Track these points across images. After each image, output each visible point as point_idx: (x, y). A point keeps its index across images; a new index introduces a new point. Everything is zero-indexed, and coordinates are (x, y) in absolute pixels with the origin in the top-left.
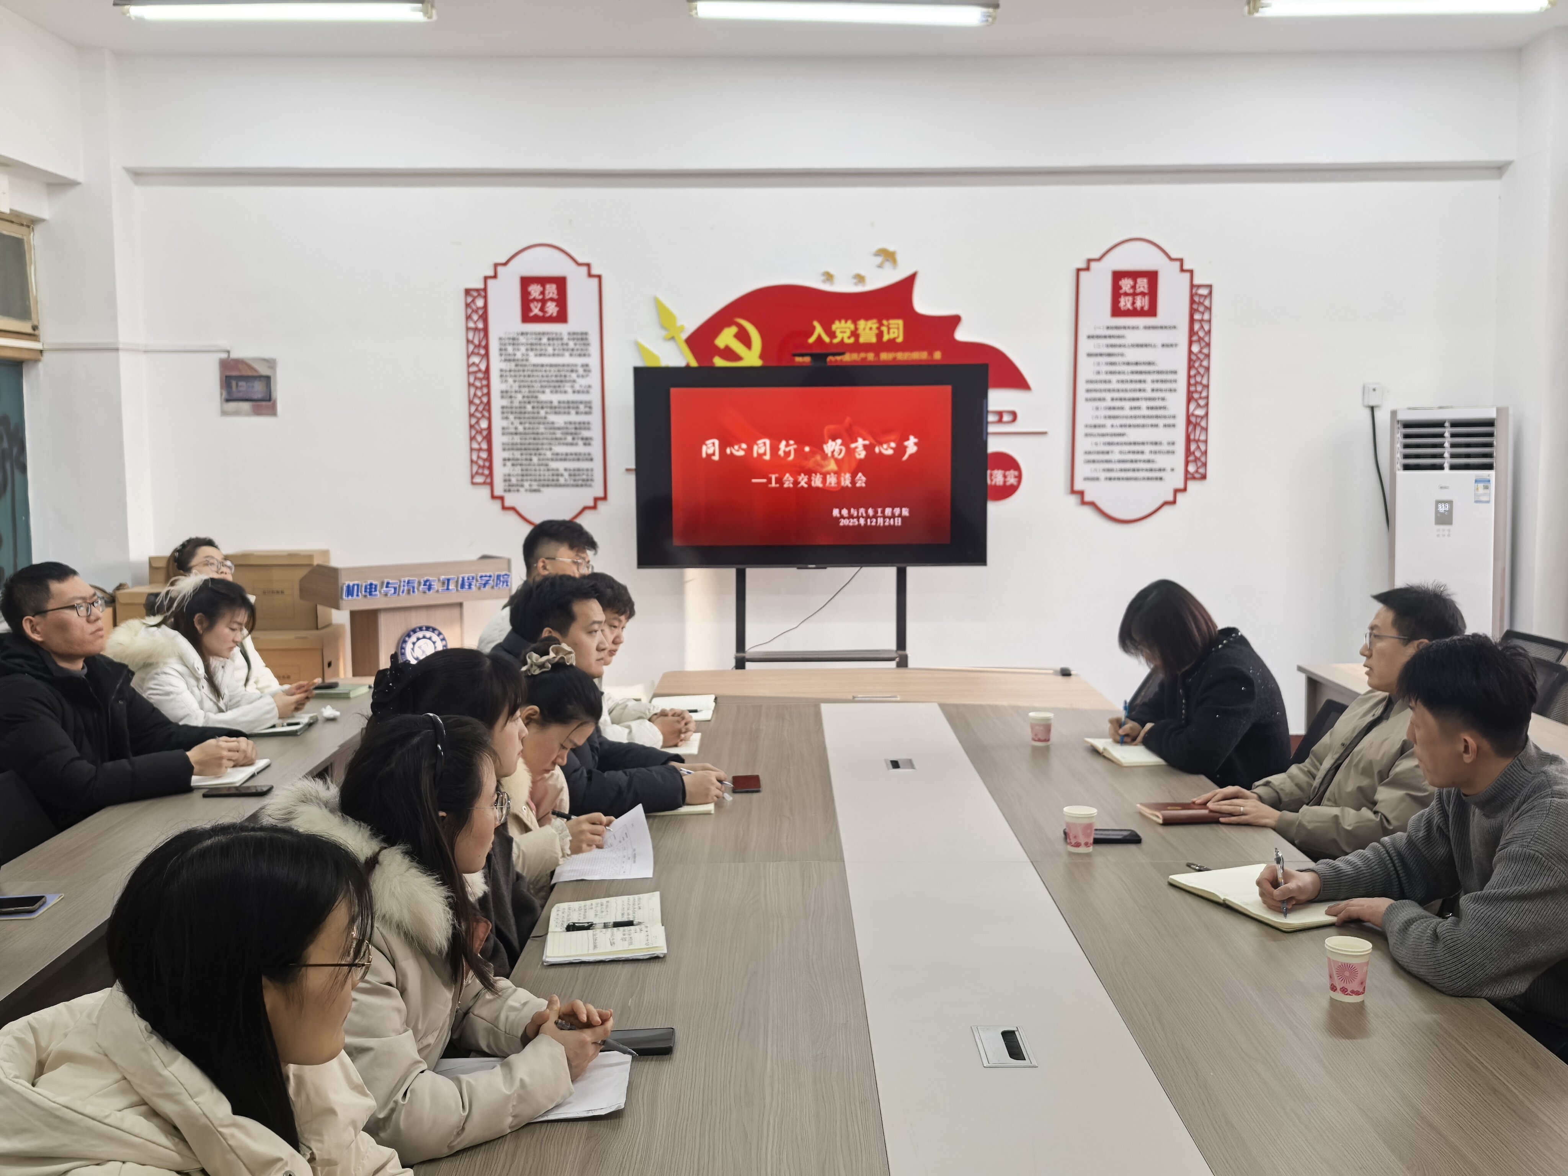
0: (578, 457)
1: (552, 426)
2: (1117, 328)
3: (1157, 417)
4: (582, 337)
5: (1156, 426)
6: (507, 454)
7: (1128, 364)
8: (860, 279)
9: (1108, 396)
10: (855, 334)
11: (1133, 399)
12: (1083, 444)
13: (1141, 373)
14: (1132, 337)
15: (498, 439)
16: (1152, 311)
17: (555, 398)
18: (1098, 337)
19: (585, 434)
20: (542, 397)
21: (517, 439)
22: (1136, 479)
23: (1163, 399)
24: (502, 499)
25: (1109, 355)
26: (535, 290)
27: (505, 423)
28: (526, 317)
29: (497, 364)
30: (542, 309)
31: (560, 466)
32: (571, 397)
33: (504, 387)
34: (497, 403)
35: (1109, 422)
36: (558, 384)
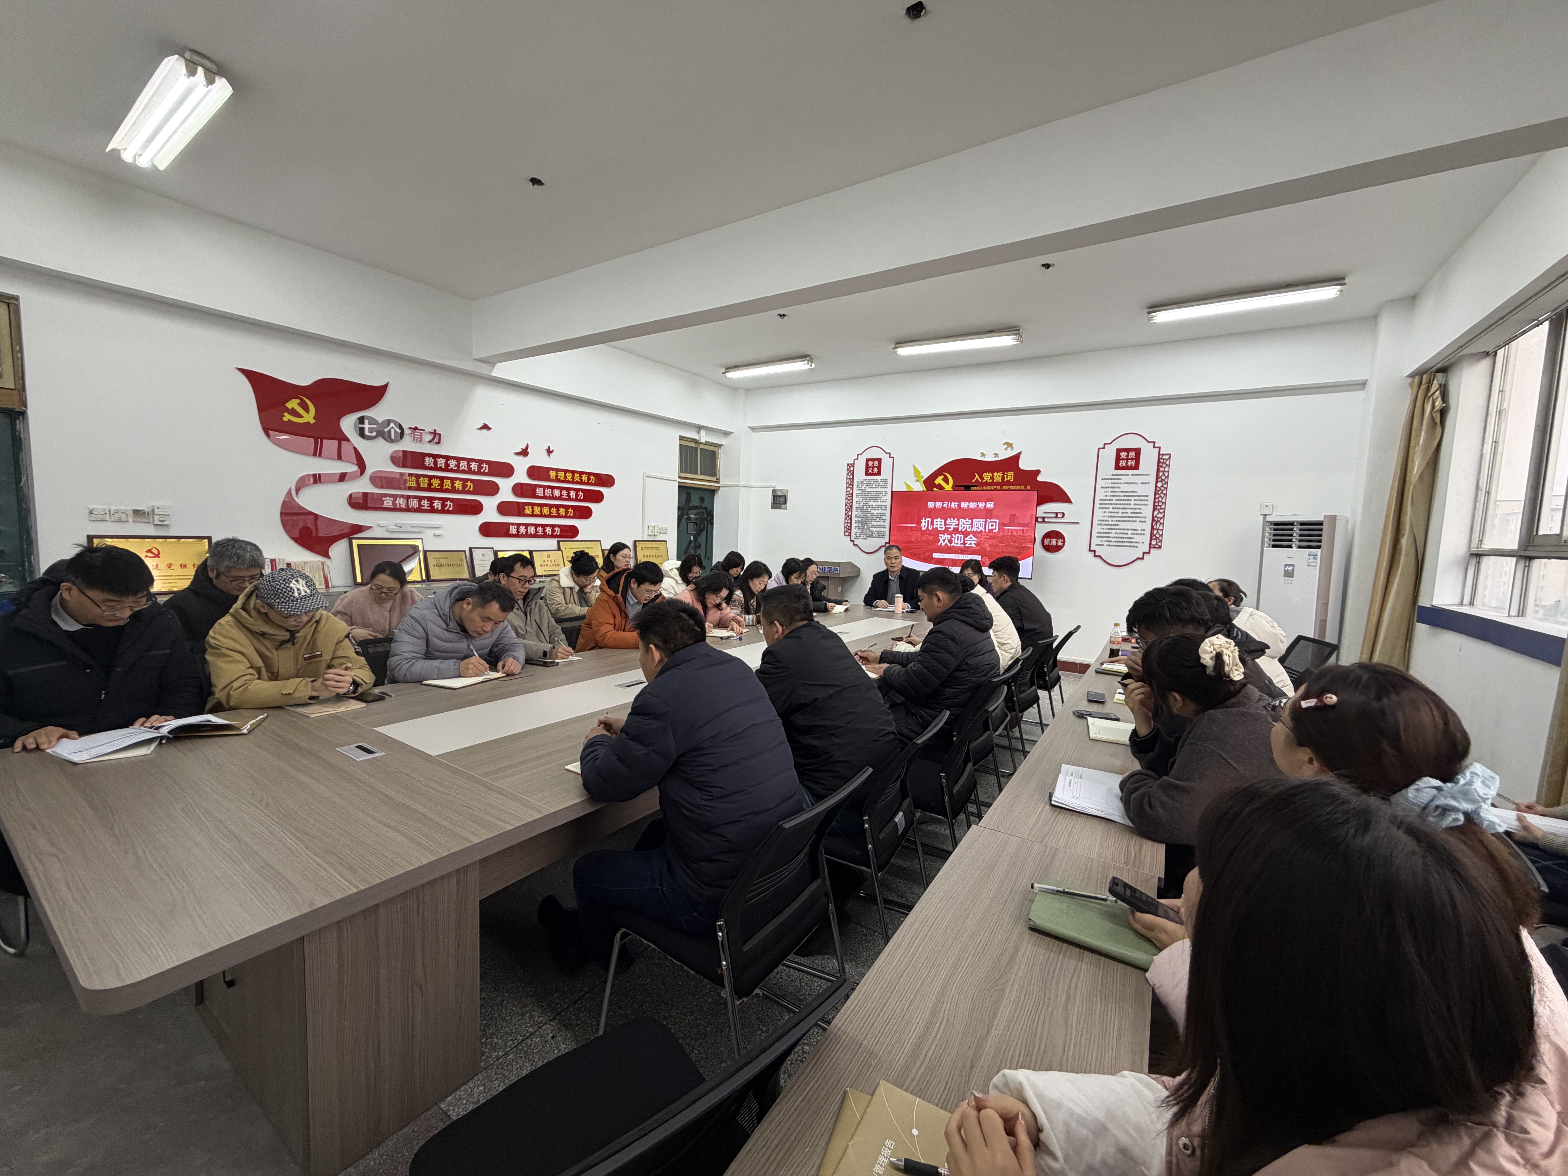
0: (880, 526)
1: (872, 515)
2: (1117, 475)
3: (1136, 517)
4: (885, 481)
5: (1136, 521)
6: (856, 525)
7: (1122, 492)
8: (996, 455)
9: (1111, 507)
10: (992, 478)
11: (1124, 508)
12: (1096, 529)
13: (1129, 496)
14: (1125, 479)
15: (854, 519)
17: (874, 504)
18: (1107, 479)
19: (884, 518)
20: (870, 504)
21: (860, 519)
22: (1123, 546)
23: (1140, 509)
24: (853, 541)
25: (1113, 487)
26: (870, 463)
27: (857, 513)
28: (867, 474)
29: (856, 491)
30: (872, 471)
31: (874, 530)
32: (880, 503)
33: (857, 500)
34: (855, 505)
35: (1110, 519)
36: (875, 499)
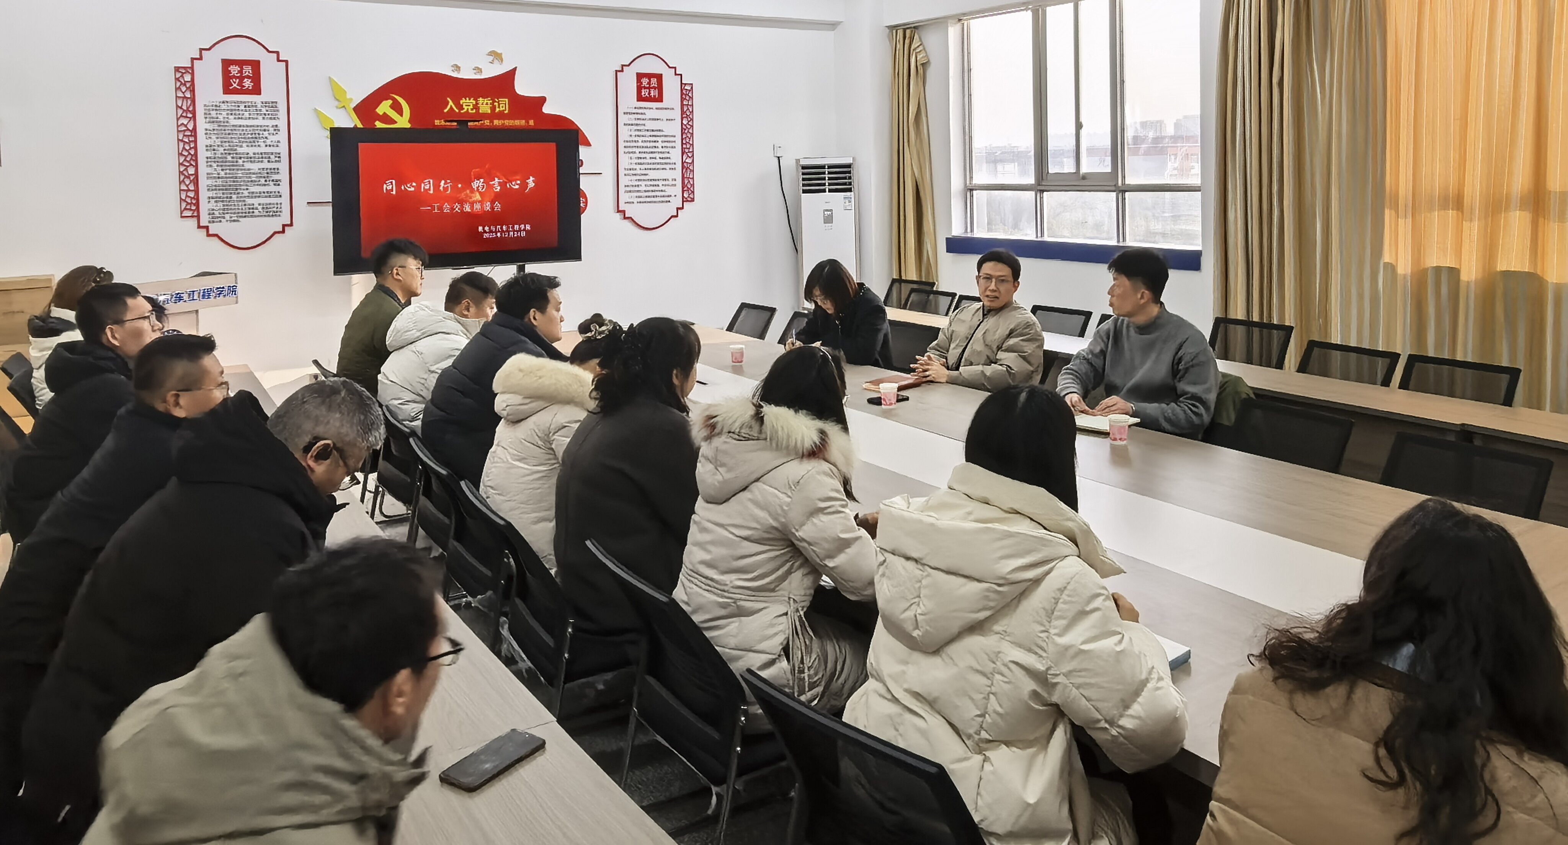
0: (269, 195)
1: (249, 172)
2: (641, 108)
3: (666, 164)
4: (273, 105)
5: (665, 169)
6: (211, 194)
7: (648, 130)
8: (478, 70)
9: (637, 150)
10: (476, 107)
11: (652, 153)
12: (623, 181)
13: (655, 136)
14: (649, 114)
15: (203, 182)
16: (660, 99)
17: (251, 151)
18: (630, 113)
19: (275, 177)
20: (240, 150)
21: (219, 182)
22: (655, 202)
23: (668, 153)
24: (207, 228)
25: (637, 125)
26: (234, 70)
27: (209, 170)
28: (227, 90)
29: (202, 125)
30: (240, 84)
31: (256, 201)
32: (263, 149)
33: (209, 142)
34: (202, 154)
35: (638, 167)
36: (253, 140)
